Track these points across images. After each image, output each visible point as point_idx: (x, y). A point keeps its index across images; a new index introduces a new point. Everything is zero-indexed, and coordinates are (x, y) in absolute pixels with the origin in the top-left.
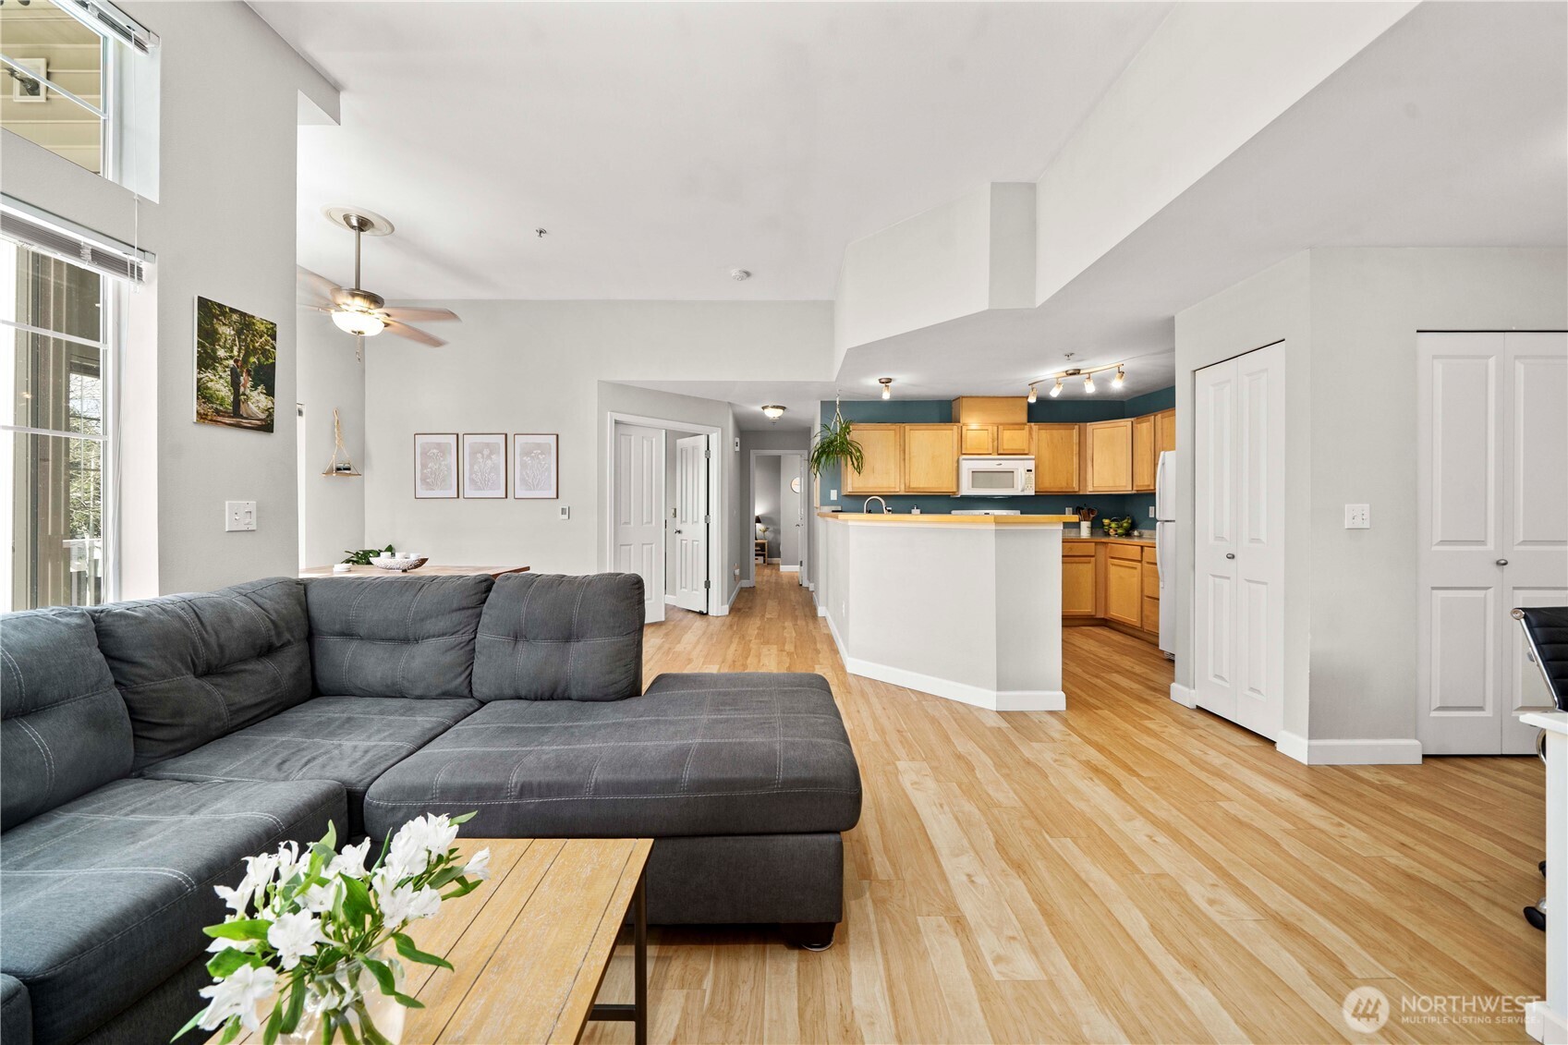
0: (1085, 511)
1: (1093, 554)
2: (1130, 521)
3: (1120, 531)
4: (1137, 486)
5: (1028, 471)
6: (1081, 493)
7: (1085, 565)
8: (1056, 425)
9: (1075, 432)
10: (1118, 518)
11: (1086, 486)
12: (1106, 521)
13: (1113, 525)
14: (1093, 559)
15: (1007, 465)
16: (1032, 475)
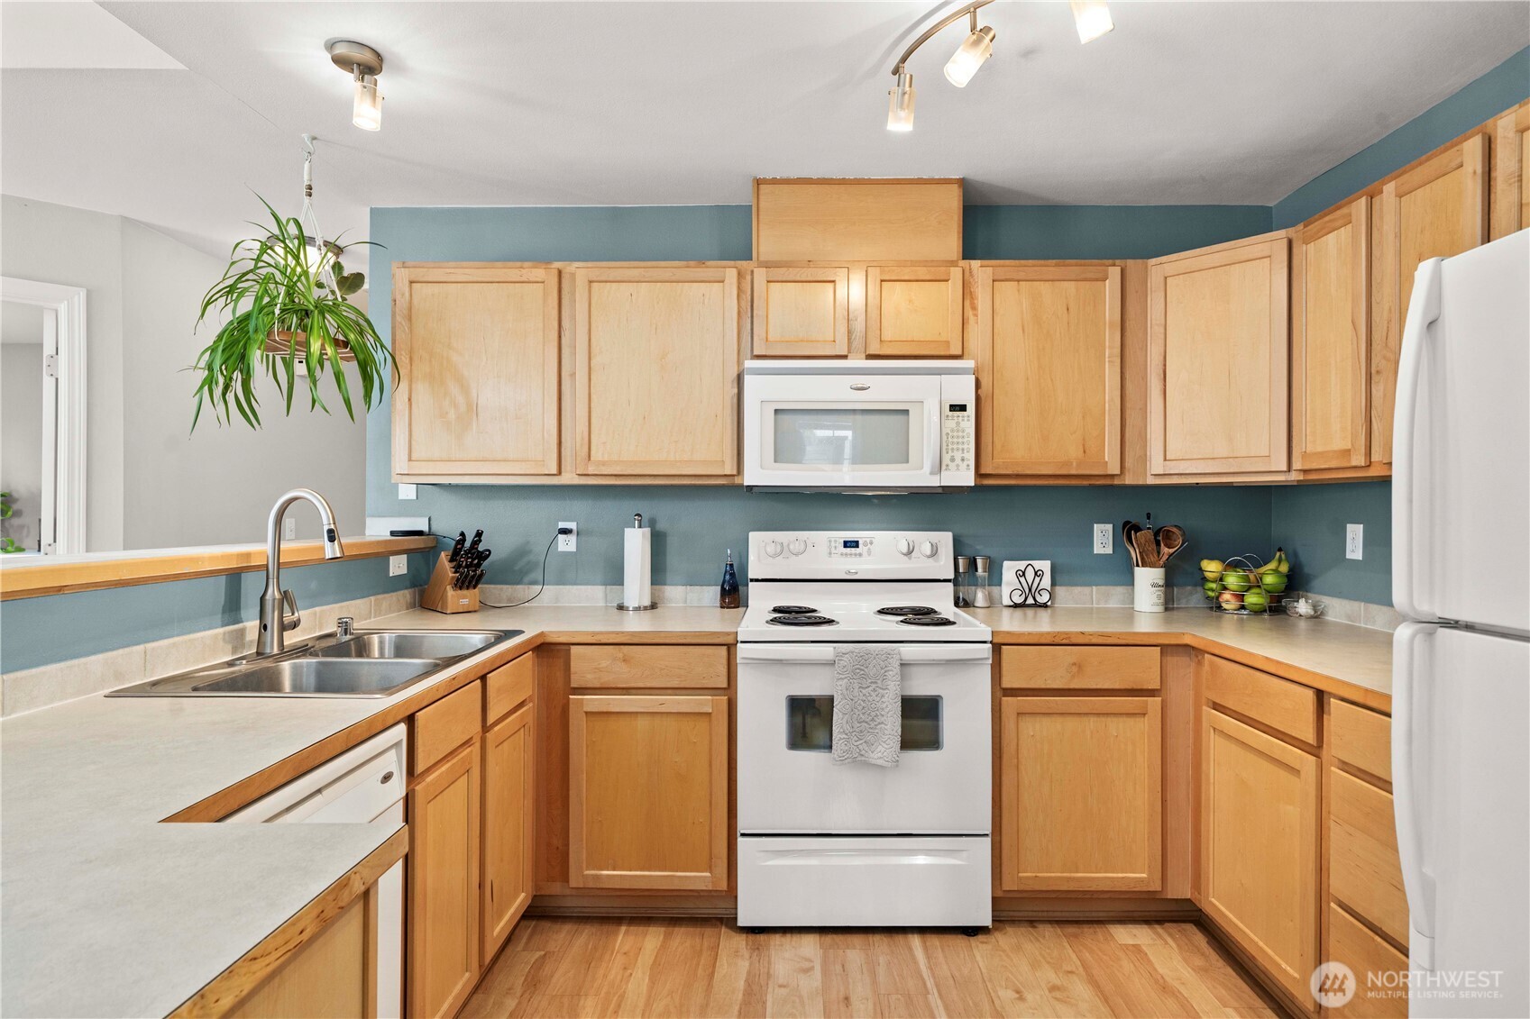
0: (1145, 536)
1: (1155, 685)
2: (1284, 568)
3: (1252, 599)
4: (1305, 455)
5: (953, 408)
6: (1129, 480)
7: (1131, 721)
8: (1051, 268)
9: (1111, 286)
10: (1247, 556)
11: (1143, 459)
12: (1211, 567)
13: (1233, 580)
14: (1155, 702)
15: (885, 389)
16: (967, 421)
